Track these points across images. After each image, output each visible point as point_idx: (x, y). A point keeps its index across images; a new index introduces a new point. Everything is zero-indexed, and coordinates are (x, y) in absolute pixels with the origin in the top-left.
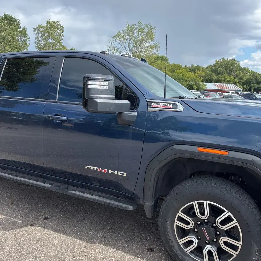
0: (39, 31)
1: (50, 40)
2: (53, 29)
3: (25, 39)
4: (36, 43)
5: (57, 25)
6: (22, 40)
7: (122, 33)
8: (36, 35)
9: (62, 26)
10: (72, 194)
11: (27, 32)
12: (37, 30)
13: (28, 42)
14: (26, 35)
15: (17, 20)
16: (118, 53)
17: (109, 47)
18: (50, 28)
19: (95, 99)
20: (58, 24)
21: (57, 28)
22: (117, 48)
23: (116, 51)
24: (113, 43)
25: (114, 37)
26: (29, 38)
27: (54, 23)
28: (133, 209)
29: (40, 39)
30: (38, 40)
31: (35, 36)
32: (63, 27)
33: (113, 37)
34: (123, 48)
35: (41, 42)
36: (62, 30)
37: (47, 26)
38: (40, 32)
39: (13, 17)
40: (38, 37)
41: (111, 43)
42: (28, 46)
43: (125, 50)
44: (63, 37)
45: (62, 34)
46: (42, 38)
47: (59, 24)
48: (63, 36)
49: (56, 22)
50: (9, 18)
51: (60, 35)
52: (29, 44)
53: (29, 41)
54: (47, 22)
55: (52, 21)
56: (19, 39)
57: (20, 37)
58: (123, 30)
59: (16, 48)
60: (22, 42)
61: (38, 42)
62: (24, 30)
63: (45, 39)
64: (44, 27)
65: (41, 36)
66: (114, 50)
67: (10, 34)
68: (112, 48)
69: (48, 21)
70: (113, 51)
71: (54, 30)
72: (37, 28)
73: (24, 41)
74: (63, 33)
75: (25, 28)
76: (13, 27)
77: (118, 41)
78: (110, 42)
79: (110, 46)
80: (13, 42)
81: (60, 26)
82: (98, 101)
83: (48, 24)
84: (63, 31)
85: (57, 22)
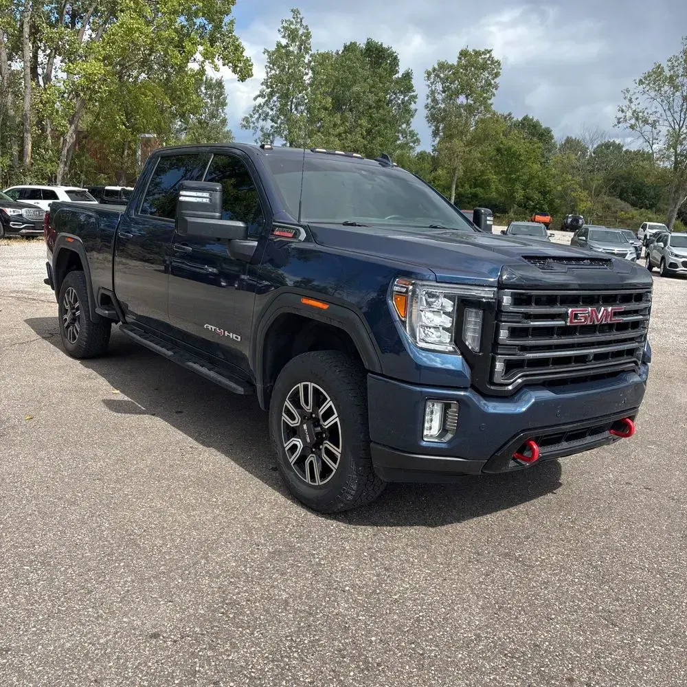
0: (439, 76)
1: (462, 100)
2: (473, 69)
3: (406, 98)
4: (428, 107)
5: (485, 58)
6: (399, 102)
7: (666, 69)
8: (430, 89)
9: (497, 62)
10: (188, 366)
11: (413, 82)
12: (433, 76)
13: (413, 106)
14: (409, 88)
15: (393, 53)
16: (646, 126)
17: (623, 111)
18: (465, 68)
19: (186, 218)
20: (488, 56)
21: (484, 67)
22: (646, 112)
23: (640, 121)
24: (637, 99)
25: (641, 80)
26: (415, 97)
27: (478, 53)
28: (244, 392)
29: (439, 97)
30: (435, 100)
31: (427, 91)
32: (499, 64)
33: (637, 81)
34: (665, 111)
35: (440, 105)
36: (496, 70)
37: (459, 62)
38: (441, 79)
39: (385, 46)
40: (433, 92)
41: (630, 101)
42: (412, 116)
43: (671, 119)
44: (496, 89)
45: (495, 83)
46: (443, 94)
47: (490, 57)
48: (496, 87)
49: (483, 53)
50: (376, 49)
51: (490, 84)
52: (416, 110)
53: (415, 103)
54: (461, 54)
55: (474, 50)
56: (392, 101)
57: (395, 94)
58: (669, 61)
59: (384, 121)
60: (399, 105)
61: (432, 104)
62: (408, 76)
63: (450, 97)
64: (451, 67)
65: (441, 89)
66: (637, 119)
67: (373, 90)
68: (629, 114)
69: (462, 51)
70: (633, 121)
71: (477, 72)
72: (434, 70)
73: (403, 103)
74: (497, 80)
75: (410, 71)
76: (380, 70)
77: (653, 94)
78: (625, 98)
79: (624, 108)
80: (378, 108)
81: (492, 61)
82: (190, 219)
83: (463, 58)
84: (497, 75)
85: (486, 50)
